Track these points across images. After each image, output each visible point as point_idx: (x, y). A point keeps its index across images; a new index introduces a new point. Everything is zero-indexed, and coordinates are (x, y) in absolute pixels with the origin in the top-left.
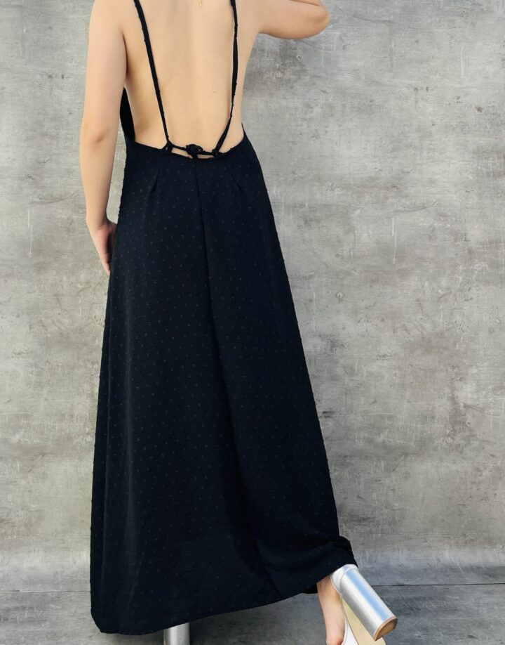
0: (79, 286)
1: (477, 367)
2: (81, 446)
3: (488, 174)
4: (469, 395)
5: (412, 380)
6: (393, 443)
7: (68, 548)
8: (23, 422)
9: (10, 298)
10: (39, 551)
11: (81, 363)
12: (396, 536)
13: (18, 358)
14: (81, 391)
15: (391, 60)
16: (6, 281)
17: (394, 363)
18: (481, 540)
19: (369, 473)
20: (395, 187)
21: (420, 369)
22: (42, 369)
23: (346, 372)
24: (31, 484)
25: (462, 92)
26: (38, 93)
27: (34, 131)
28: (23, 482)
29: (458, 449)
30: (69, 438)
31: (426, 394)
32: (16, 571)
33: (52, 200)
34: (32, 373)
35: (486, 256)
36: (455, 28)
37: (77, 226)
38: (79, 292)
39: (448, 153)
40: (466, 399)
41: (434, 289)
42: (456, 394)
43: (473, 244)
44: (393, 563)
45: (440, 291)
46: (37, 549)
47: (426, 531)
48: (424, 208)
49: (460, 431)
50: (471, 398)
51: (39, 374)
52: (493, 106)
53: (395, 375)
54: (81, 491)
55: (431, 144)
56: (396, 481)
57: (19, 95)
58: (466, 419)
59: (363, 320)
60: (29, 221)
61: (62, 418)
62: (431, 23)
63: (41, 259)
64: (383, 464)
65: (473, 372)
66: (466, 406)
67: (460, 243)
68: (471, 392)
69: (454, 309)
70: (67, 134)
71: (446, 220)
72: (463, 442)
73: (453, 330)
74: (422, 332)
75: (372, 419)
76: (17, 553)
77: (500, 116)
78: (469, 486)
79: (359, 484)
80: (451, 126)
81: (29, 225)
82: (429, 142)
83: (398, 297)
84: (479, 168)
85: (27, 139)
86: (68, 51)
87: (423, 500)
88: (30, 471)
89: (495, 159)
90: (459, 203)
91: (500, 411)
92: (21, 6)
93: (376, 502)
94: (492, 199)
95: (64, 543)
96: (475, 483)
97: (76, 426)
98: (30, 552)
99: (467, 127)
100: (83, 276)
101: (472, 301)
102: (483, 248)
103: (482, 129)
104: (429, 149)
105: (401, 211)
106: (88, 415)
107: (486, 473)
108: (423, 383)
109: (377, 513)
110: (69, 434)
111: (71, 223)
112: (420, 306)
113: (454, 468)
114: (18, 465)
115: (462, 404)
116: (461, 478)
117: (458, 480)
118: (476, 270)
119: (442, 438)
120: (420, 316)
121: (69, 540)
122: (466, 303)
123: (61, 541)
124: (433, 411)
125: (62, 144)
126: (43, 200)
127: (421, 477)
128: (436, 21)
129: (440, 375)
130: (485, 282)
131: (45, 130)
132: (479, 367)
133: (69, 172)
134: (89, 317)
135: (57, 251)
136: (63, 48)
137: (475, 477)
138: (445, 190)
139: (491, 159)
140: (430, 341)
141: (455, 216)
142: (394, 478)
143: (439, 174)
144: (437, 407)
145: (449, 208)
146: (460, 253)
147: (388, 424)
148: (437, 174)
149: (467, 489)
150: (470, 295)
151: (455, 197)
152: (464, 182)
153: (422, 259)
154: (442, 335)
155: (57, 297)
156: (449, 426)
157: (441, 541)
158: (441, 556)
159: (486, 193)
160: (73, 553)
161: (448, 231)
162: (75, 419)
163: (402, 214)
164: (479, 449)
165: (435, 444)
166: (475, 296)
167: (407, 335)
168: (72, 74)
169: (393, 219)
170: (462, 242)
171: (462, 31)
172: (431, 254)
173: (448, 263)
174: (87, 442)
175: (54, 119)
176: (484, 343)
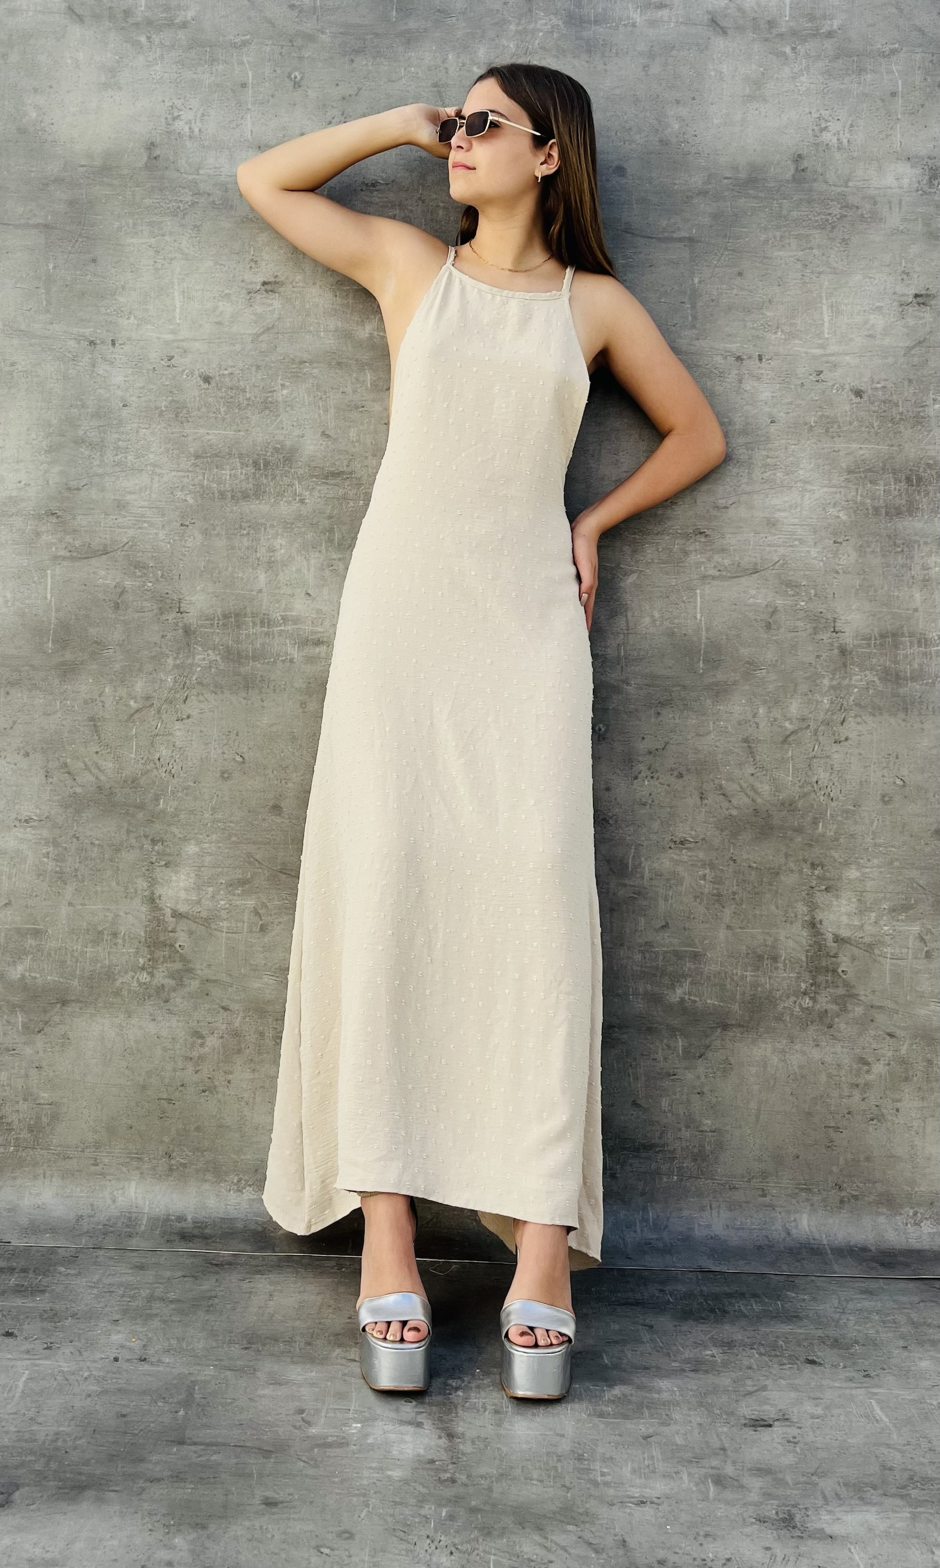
0: (132, 703)
1: (860, 867)
2: (129, 991)
3: (876, 510)
4: (845, 919)
5: (735, 888)
6: (699, 1004)
7: (103, 1174)
8: (31, 942)
9: (14, 723)
10: (52, 1176)
11: (133, 841)
12: (707, 1182)
13: (25, 828)
14: (132, 890)
15: (694, 307)
16: (8, 693)
17: (701, 855)
18: (871, 1198)
19: (654, 1059)
20: (701, 533)
21: (750, 866)
22: (66, 849)
23: (611, 869)
24: (41, 1054)
25: (827, 362)
26: (70, 371)
27: (64, 436)
28: (28, 1051)
29: (824, 1020)
30: (109, 975)
31: (761, 915)
32: (9, 1210)
33: (89, 553)
34: (47, 855)
35: (874, 661)
36: (811, 248)
37: (131, 598)
38: (132, 715)
39: (801, 472)
40: (839, 927)
41: (775, 719)
42: (819, 915)
43: (848, 638)
44: (698, 1233)
45: (787, 724)
46: (48, 1173)
47: (764, 1175)
48: (756, 571)
49: (827, 987)
50: (848, 925)
51: (59, 859)
52: (884, 387)
53: (704, 877)
54: (127, 1072)
55: (768, 457)
56: (706, 1076)
57: (38, 376)
58: (839, 965)
59: (643, 774)
60: (49, 591)
61: (97, 937)
62: (766, 241)
63: (68, 656)
64: (680, 1043)
65: (852, 877)
66: (837, 939)
67: (826, 636)
68: (848, 915)
69: (814, 757)
70: (119, 440)
71: (797, 594)
72: (832, 1007)
73: (813, 794)
74: (753, 800)
75: (661, 957)
76: (15, 1178)
77: (896, 405)
78: (846, 1092)
79: (636, 1078)
80: (805, 424)
81: (49, 596)
82: (764, 453)
83: (710, 732)
84: (859, 498)
85: (50, 450)
86: (121, 300)
87: (758, 1117)
88: (39, 1032)
89: (888, 483)
90: (820, 564)
91: (905, 950)
92: (46, 226)
93: (669, 1115)
94: (884, 556)
95: (97, 1165)
96: (857, 1086)
97: (123, 954)
98: (36, 1177)
99: (835, 426)
100: (140, 686)
101: (847, 743)
102: (869, 645)
103: (863, 429)
104: (766, 466)
105: (714, 578)
106: (143, 934)
107: (879, 1068)
108: (757, 893)
109: (670, 1136)
110: (109, 967)
111: (121, 594)
112: (751, 751)
113: (816, 1054)
114: (20, 1019)
115: (830, 937)
116: (830, 1076)
117: (823, 1078)
118: (855, 686)
119: (792, 999)
120: (751, 770)
121: (106, 1160)
122: (836, 747)
123: (92, 1162)
124: (774, 947)
125: (109, 457)
126: (75, 554)
127: (754, 1070)
128: (775, 237)
129: (789, 880)
130: (874, 708)
131: (81, 433)
132: (863, 867)
133: (121, 506)
134: (148, 758)
135: (96, 642)
136: (114, 294)
137: (858, 1075)
138: (796, 539)
139: (882, 483)
140: (769, 816)
141: (815, 587)
142: (701, 1070)
143: (784, 510)
144: (782, 938)
145: (802, 573)
146: (824, 655)
147: (690, 969)
148: (779, 510)
149: (841, 1097)
150: (844, 732)
151: (814, 552)
152: (830, 525)
153: (752, 665)
154: (791, 805)
155: (94, 722)
156: (807, 976)
157: (794, 1196)
158: (793, 1224)
159: (873, 546)
160: (113, 1182)
161: (801, 614)
162: (120, 941)
163: (715, 583)
164: (866, 1021)
165: (780, 1008)
166: (853, 735)
167: (725, 804)
168: (129, 339)
169: (698, 591)
170: (829, 635)
171: (823, 254)
172: (770, 655)
173: (801, 673)
174: (140, 984)
175: (97, 415)
176: (872, 823)
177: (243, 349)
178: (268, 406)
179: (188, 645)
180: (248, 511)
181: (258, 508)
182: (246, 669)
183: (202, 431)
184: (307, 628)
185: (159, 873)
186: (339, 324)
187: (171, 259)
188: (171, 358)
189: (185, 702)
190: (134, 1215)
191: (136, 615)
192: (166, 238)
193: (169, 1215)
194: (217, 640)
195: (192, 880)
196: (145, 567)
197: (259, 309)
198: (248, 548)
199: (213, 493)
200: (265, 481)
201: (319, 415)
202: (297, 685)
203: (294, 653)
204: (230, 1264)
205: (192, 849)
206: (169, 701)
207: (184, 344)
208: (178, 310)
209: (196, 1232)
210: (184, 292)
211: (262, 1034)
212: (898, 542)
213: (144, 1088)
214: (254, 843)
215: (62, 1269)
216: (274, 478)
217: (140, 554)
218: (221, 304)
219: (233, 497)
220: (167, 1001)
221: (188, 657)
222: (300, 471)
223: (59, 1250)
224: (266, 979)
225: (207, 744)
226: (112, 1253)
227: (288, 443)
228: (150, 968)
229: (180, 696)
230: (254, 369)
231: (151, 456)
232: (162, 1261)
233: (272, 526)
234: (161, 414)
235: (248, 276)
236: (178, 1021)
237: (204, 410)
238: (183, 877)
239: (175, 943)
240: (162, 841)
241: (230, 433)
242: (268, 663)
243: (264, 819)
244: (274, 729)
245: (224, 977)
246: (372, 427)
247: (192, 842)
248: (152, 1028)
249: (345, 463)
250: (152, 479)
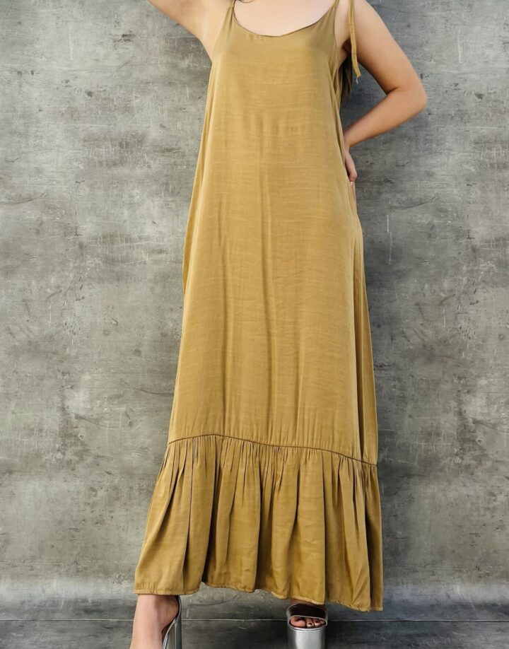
0: (49, 290)
1: (487, 378)
2: (51, 464)
3: (492, 165)
4: (479, 410)
5: (413, 393)
6: (394, 463)
7: (37, 576)
10: (5, 578)
11: (51, 374)
12: (401, 568)
14: (51, 403)
17: (393, 373)
18: (498, 574)
20: (389, 181)
21: (422, 379)
22: (10, 379)
25: (461, 78)
26: (7, 90)
29: (468, 470)
30: (38, 455)
31: (430, 409)
33: (20, 200)
35: (493, 255)
36: (451, 10)
37: (47, 227)
38: (49, 298)
39: (447, 144)
40: (475, 414)
41: (435, 291)
42: (464, 408)
43: (477, 242)
44: (395, 599)
46: (3, 576)
47: (434, 563)
48: (421, 203)
49: (470, 450)
50: (482, 413)
51: (6, 385)
52: (495, 92)
53: (395, 387)
54: (50, 513)
55: (427, 135)
56: (399, 506)
58: (476, 437)
61: (30, 432)
62: (424, 6)
63: (9, 263)
65: (483, 384)
66: (475, 422)
67: (463, 241)
68: (481, 407)
69: (459, 313)
70: (37, 131)
71: (446, 216)
72: (473, 462)
73: (458, 336)
74: (423, 340)
77: (503, 103)
78: (482, 512)
80: (449, 115)
82: (425, 133)
83: (396, 300)
84: (482, 158)
86: (37, 46)
87: (430, 528)
89: (499, 150)
90: (460, 198)
94: (497, 193)
95: (32, 570)
96: (489, 509)
97: (46, 442)
99: (467, 116)
100: (53, 280)
101: (478, 304)
102: (489, 246)
103: (483, 117)
104: (426, 140)
105: (397, 208)
106: (58, 429)
107: (501, 498)
108: (427, 396)
110: (38, 450)
111: (41, 224)
112: (421, 311)
113: (464, 491)
115: (471, 420)
116: (472, 504)
117: (469, 505)
118: (482, 271)
119: (449, 458)
120: (421, 322)
121: (38, 567)
122: (471, 307)
123: (30, 568)
124: (437, 427)
125: (31, 142)
126: (11, 201)
127: (427, 501)
128: (428, 4)
129: (445, 387)
130: (493, 283)
131: (14, 127)
132: (489, 378)
133: (39, 171)
134: (59, 324)
135: (26, 254)
136: (33, 43)
137: (489, 502)
138: (444, 184)
139: (495, 149)
140: (432, 349)
141: (457, 212)
142: (395, 502)
143: (437, 167)
144: (443, 422)
145: (449, 204)
146: (463, 252)
147: (387, 442)
148: (435, 167)
149: (479, 516)
150: (476, 297)
151: (456, 191)
152: (464, 175)
153: (421, 259)
154: (445, 342)
155: (26, 303)
156: (457, 444)
157: (451, 574)
158: (451, 592)
159: (490, 186)
160: (43, 580)
161: (449, 228)
162: (44, 434)
163: (397, 211)
164: (493, 471)
165: (442, 464)
166: (481, 300)
167: (406, 342)
168: (42, 70)
169: (388, 216)
170: (465, 240)
171: (457, 14)
172: (431, 254)
173: (449, 263)
174: (57, 460)
175: (23, 116)
176: (493, 351)
177: (112, 76)
178: (127, 109)
179: (82, 255)
180: (116, 172)
181: (123, 171)
182: (116, 269)
183: (88, 125)
184: (153, 243)
185: (67, 393)
186: (170, 60)
187: (67, 22)
188: (67, 81)
189: (81, 289)
190: (56, 600)
191: (50, 237)
192: (64, 9)
193: (77, 599)
194: (100, 251)
195: (87, 396)
196: (55, 208)
197: (121, 51)
198: (117, 196)
199: (95, 163)
200: (126, 155)
201: (159, 115)
202: (148, 278)
203: (146, 258)
204: (117, 627)
205: (87, 377)
206: (71, 289)
207: (75, 73)
208: (71, 52)
209: (94, 608)
210: (74, 41)
211: (131, 488)
212: (505, 184)
213: (60, 522)
214: (125, 373)
215: (14, 634)
216: (132, 152)
217: (52, 200)
218: (97, 48)
219: (107, 165)
220: (73, 470)
221: (82, 262)
222: (148, 149)
223: (14, 622)
224: (133, 455)
225: (94, 314)
226: (45, 623)
227: (140, 132)
228: (63, 450)
229: (78, 285)
230: (119, 87)
231: (57, 141)
232: (75, 627)
233: (131, 182)
234: (63, 115)
235: (114, 32)
236: (81, 481)
237: (88, 112)
238: (81, 394)
239: (78, 434)
240: (68, 373)
241: (105, 126)
242: (131, 264)
243: (131, 359)
244: (135, 304)
245: (107, 454)
246: (190, 121)
247: (87, 373)
248: (65, 486)
249: (175, 143)
250: (58, 155)
